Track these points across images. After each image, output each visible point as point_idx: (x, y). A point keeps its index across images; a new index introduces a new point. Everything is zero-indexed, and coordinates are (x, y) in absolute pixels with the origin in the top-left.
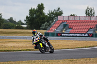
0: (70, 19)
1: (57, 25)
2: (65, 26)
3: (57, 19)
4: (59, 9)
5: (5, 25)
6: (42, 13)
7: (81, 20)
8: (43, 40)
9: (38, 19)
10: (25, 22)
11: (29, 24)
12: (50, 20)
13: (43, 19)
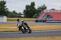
0: (51, 12)
1: (43, 15)
2: (48, 16)
3: (43, 12)
4: (44, 5)
5: (10, 15)
6: (34, 8)
7: (58, 12)
8: (24, 25)
9: (31, 11)
10: (23, 14)
11: (25, 15)
12: (39, 12)
13: (34, 12)
